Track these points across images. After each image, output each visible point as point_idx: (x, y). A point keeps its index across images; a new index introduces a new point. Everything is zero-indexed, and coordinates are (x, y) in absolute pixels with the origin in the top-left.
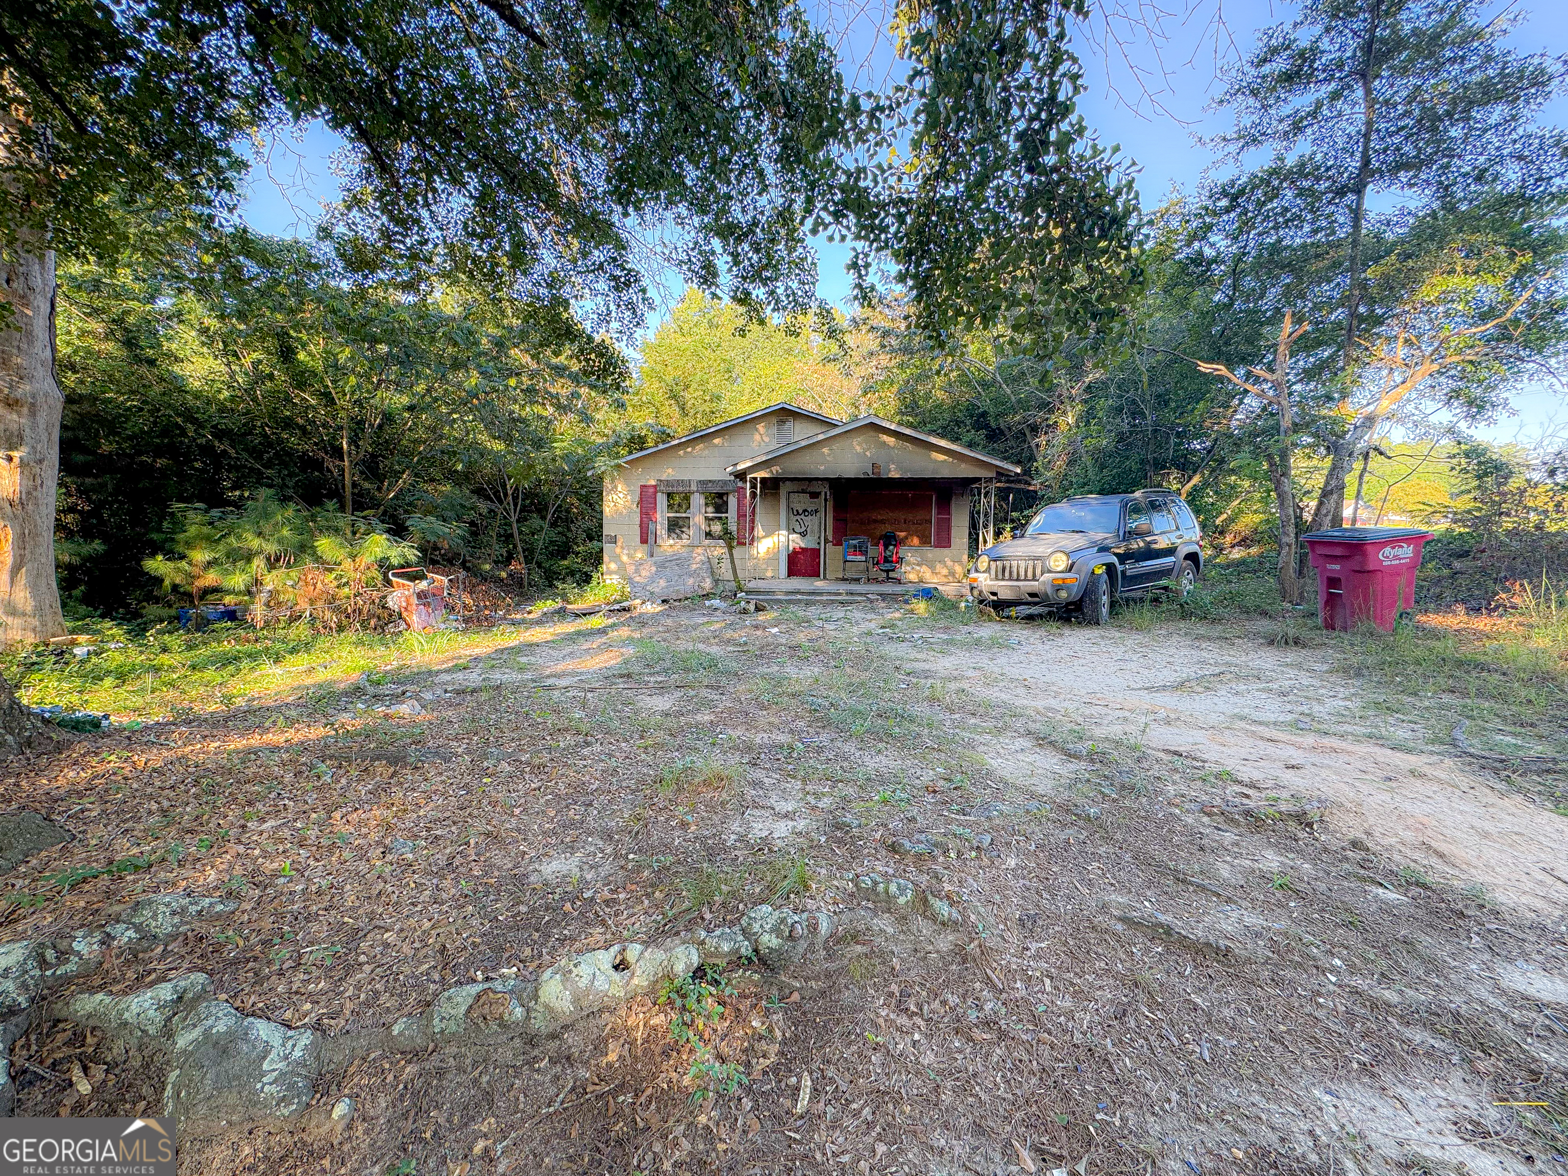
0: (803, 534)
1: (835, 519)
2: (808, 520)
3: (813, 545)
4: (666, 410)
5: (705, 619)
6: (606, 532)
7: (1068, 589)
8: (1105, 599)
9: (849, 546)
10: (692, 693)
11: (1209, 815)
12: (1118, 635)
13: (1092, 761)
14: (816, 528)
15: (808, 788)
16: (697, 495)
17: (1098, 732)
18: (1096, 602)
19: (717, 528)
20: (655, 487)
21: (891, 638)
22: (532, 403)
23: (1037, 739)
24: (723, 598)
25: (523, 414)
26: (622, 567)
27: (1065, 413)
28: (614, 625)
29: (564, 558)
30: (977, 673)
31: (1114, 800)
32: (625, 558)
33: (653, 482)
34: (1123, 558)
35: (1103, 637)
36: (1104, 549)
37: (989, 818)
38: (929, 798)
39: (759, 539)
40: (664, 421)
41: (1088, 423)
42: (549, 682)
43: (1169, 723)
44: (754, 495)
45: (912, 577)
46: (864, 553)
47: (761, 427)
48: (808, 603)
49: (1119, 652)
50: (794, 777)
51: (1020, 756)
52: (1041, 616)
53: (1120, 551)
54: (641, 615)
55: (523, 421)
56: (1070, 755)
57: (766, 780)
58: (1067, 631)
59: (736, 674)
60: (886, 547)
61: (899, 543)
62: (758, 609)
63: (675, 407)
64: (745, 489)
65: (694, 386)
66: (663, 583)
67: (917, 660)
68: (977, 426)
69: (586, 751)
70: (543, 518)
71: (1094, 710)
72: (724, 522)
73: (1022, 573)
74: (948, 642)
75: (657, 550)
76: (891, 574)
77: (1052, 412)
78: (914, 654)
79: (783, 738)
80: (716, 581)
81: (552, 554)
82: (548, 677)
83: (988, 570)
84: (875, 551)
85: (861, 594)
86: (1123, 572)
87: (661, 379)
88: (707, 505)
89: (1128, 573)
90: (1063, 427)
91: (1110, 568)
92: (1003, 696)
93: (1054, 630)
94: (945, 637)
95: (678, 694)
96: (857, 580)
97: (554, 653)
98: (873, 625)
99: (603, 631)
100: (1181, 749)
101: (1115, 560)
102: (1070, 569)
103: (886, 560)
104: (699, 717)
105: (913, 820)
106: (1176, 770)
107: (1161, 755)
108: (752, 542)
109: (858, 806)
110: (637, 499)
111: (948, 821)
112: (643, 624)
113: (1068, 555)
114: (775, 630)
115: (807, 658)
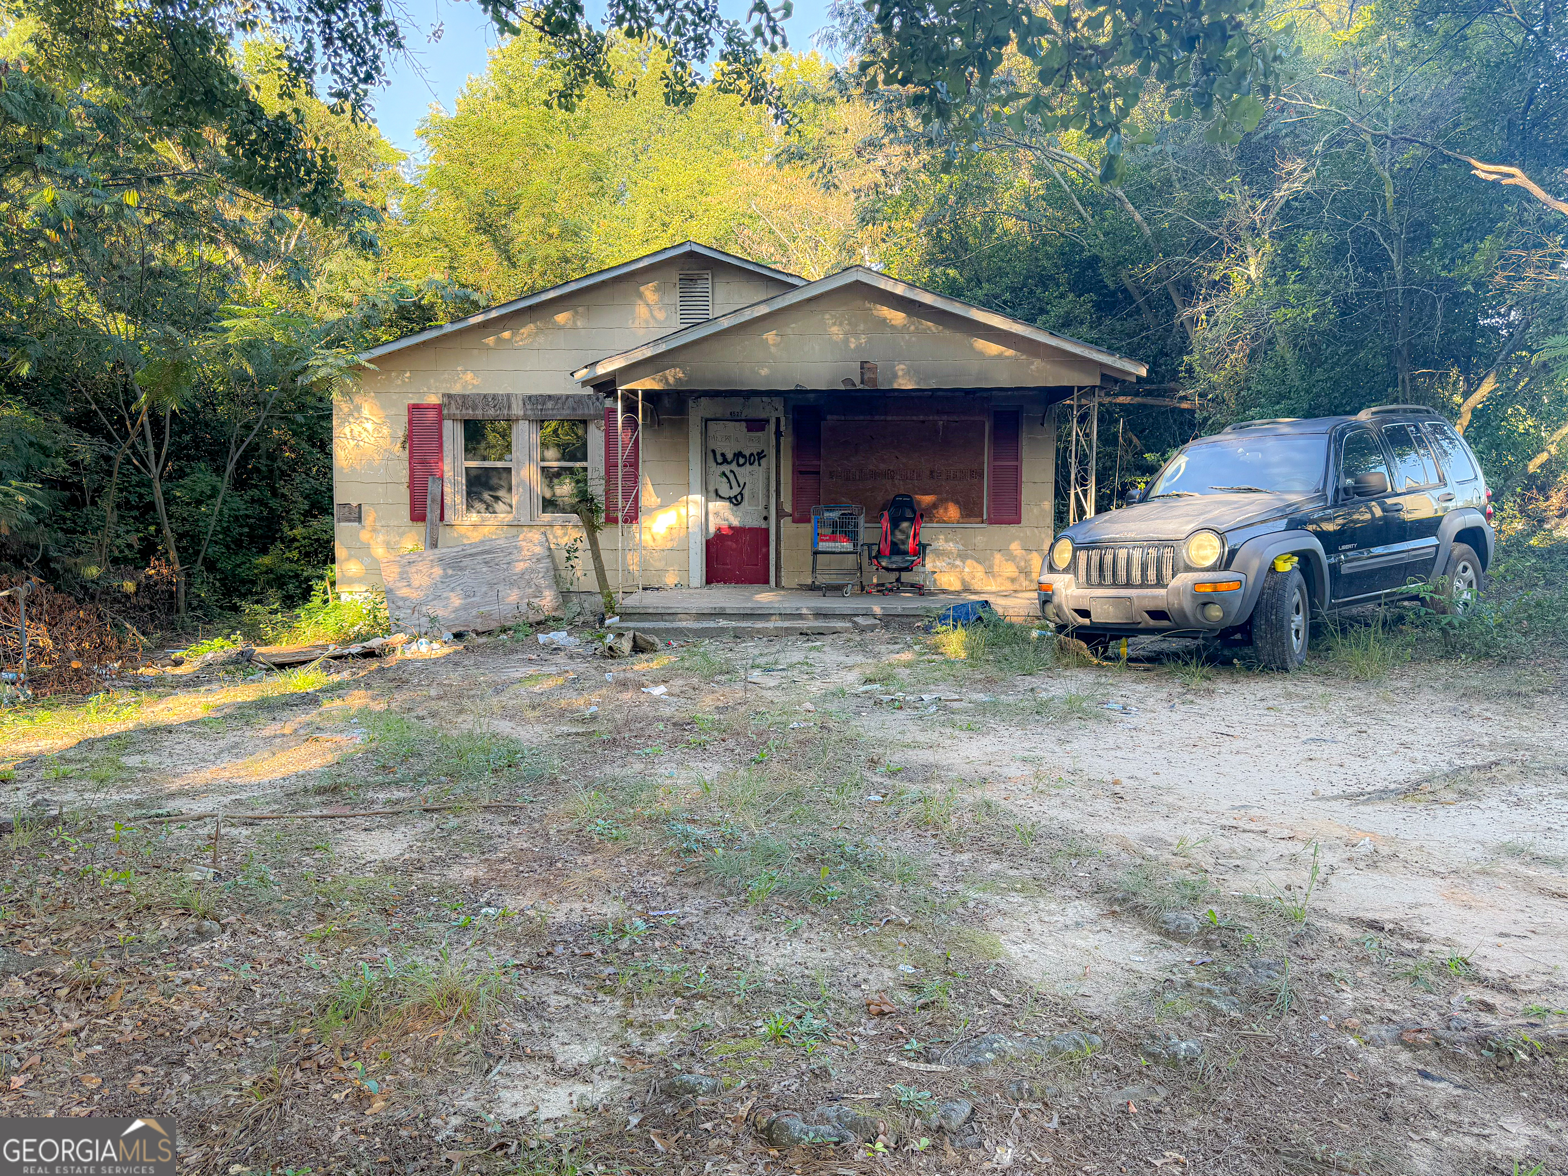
0: (736, 501)
1: (799, 472)
2: (744, 473)
3: (755, 522)
4: (470, 255)
5: (531, 670)
6: (339, 497)
7: (1224, 603)
8: (1298, 621)
9: (822, 523)
10: (453, 822)
11: (1412, 1047)
12: (1321, 690)
13: (1208, 945)
14: (761, 485)
15: (636, 1014)
16: (523, 425)
17: (1237, 885)
18: (1280, 628)
19: (565, 489)
20: (439, 408)
21: (878, 703)
22: (191, 239)
23: (1112, 901)
24: (574, 627)
25: (172, 260)
26: (374, 569)
27: (1243, 258)
28: (339, 686)
29: (264, 551)
30: (1029, 770)
31: (1233, 1024)
32: (379, 551)
33: (433, 399)
34: (1331, 541)
35: (1289, 696)
36: (1296, 524)
37: (975, 1067)
38: (869, 1028)
39: (651, 511)
40: (467, 275)
41: (1282, 280)
42: (171, 806)
43: (1374, 865)
44: (631, 423)
45: (949, 580)
46: (852, 536)
47: (649, 291)
48: (738, 635)
49: (1313, 724)
50: (612, 992)
51: (1071, 938)
52: (1174, 656)
53: (1329, 527)
54: (405, 663)
55: (173, 274)
56: (1167, 934)
57: (553, 1000)
58: (1222, 685)
59: (553, 782)
60: (895, 523)
61: (919, 516)
62: (638, 648)
63: (489, 249)
64: (615, 411)
65: (525, 205)
66: (456, 601)
67: (916, 745)
68: (1079, 286)
69: (196, 951)
70: (219, 471)
71: (1238, 842)
72: (581, 481)
73: (1136, 574)
74: (982, 709)
75: (444, 535)
76: (906, 577)
77: (1216, 255)
78: (914, 733)
79: (611, 910)
80: (565, 595)
81: (238, 543)
82: (172, 796)
83: (1072, 567)
84: (868, 532)
85: (843, 616)
86: (1334, 569)
87: (458, 193)
88: (544, 445)
89: (1345, 569)
90: (1239, 286)
91: (1306, 559)
92: (1065, 815)
93: (1197, 683)
94: (981, 697)
95: (426, 824)
96: (836, 589)
97: (199, 747)
98: (852, 677)
99: (309, 700)
100: (1383, 916)
101: (1316, 545)
102: (1226, 562)
103: (896, 549)
104: (454, 873)
105: (822, 1074)
106: (1365, 960)
107: (1344, 930)
108: (633, 517)
109: (719, 1050)
110: (401, 432)
111: (893, 1073)
112: (400, 683)
113: (1221, 535)
114: (659, 691)
115: (702, 746)
